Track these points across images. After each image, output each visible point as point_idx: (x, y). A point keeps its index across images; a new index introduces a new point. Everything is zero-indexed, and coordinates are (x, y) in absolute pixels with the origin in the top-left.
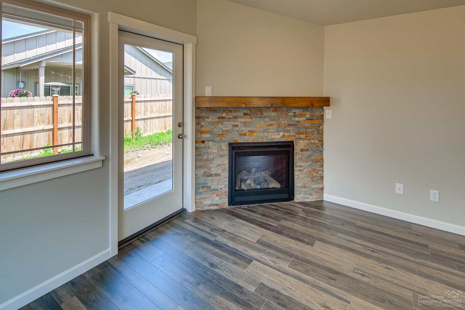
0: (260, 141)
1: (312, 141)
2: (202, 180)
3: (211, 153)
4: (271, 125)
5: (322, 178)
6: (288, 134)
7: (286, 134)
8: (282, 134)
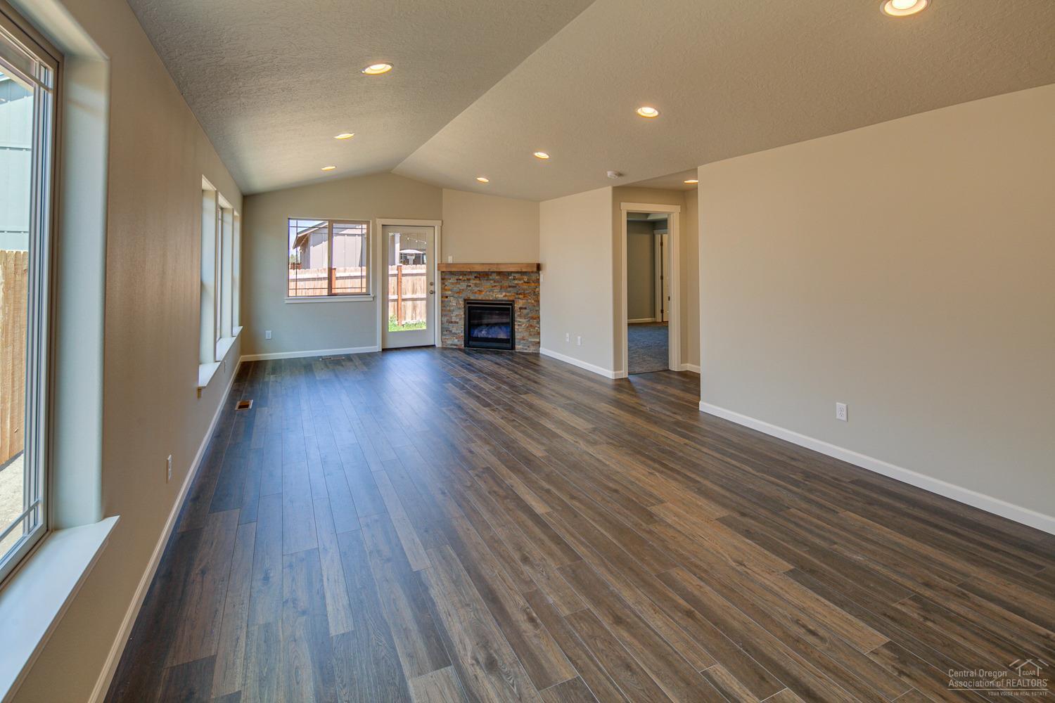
0: (487, 298)
1: (529, 301)
2: (446, 325)
3: (450, 306)
4: (495, 286)
5: (539, 334)
6: (510, 294)
7: (507, 294)
8: (504, 294)
